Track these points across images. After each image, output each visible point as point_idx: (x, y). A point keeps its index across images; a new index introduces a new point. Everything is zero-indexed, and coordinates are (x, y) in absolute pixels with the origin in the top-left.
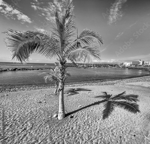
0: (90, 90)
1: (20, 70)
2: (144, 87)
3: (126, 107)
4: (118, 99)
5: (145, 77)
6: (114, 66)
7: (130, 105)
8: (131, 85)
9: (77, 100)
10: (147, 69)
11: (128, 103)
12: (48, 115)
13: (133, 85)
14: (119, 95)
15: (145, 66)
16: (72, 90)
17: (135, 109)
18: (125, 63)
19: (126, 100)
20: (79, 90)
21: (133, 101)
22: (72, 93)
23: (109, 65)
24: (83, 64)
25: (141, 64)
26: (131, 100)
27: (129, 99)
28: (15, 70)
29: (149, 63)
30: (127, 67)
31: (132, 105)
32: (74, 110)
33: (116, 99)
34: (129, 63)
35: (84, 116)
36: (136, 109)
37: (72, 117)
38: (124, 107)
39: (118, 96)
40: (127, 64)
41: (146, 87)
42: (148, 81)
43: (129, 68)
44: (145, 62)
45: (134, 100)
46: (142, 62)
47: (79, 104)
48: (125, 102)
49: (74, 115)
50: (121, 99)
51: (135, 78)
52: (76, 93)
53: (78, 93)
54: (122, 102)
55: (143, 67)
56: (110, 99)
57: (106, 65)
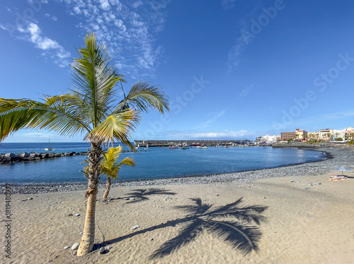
0: (173, 194)
1: (78, 154)
2: (294, 188)
3: (229, 237)
4: (222, 215)
5: (309, 164)
6: (243, 143)
7: (242, 230)
8: (266, 184)
9: (137, 214)
10: (314, 147)
11: (240, 227)
12: (66, 244)
13: (270, 184)
14: (228, 206)
15: (310, 141)
16: (140, 192)
17: (250, 242)
18: (265, 137)
19: (238, 218)
20: (153, 192)
21: (253, 221)
22: (136, 199)
23: (231, 141)
24: (182, 142)
25: (301, 137)
26: (248, 220)
27: (247, 216)
28: (71, 155)
29: (318, 135)
30: (271, 145)
31: (247, 231)
32: (118, 237)
33: (217, 215)
34: (274, 136)
35: (130, 251)
36: (253, 243)
37: (105, 252)
38: (226, 235)
39: (225, 210)
40: (271, 139)
41: (299, 190)
42: (311, 174)
43: (274, 146)
44: (308, 134)
45: (256, 219)
46: (302, 133)
47: (136, 222)
48: (233, 224)
49: (110, 248)
50: (228, 215)
51: (284, 168)
52: (144, 199)
53: (147, 199)
54: (227, 222)
55: (306, 145)
56: (205, 215)
57: (225, 142)
